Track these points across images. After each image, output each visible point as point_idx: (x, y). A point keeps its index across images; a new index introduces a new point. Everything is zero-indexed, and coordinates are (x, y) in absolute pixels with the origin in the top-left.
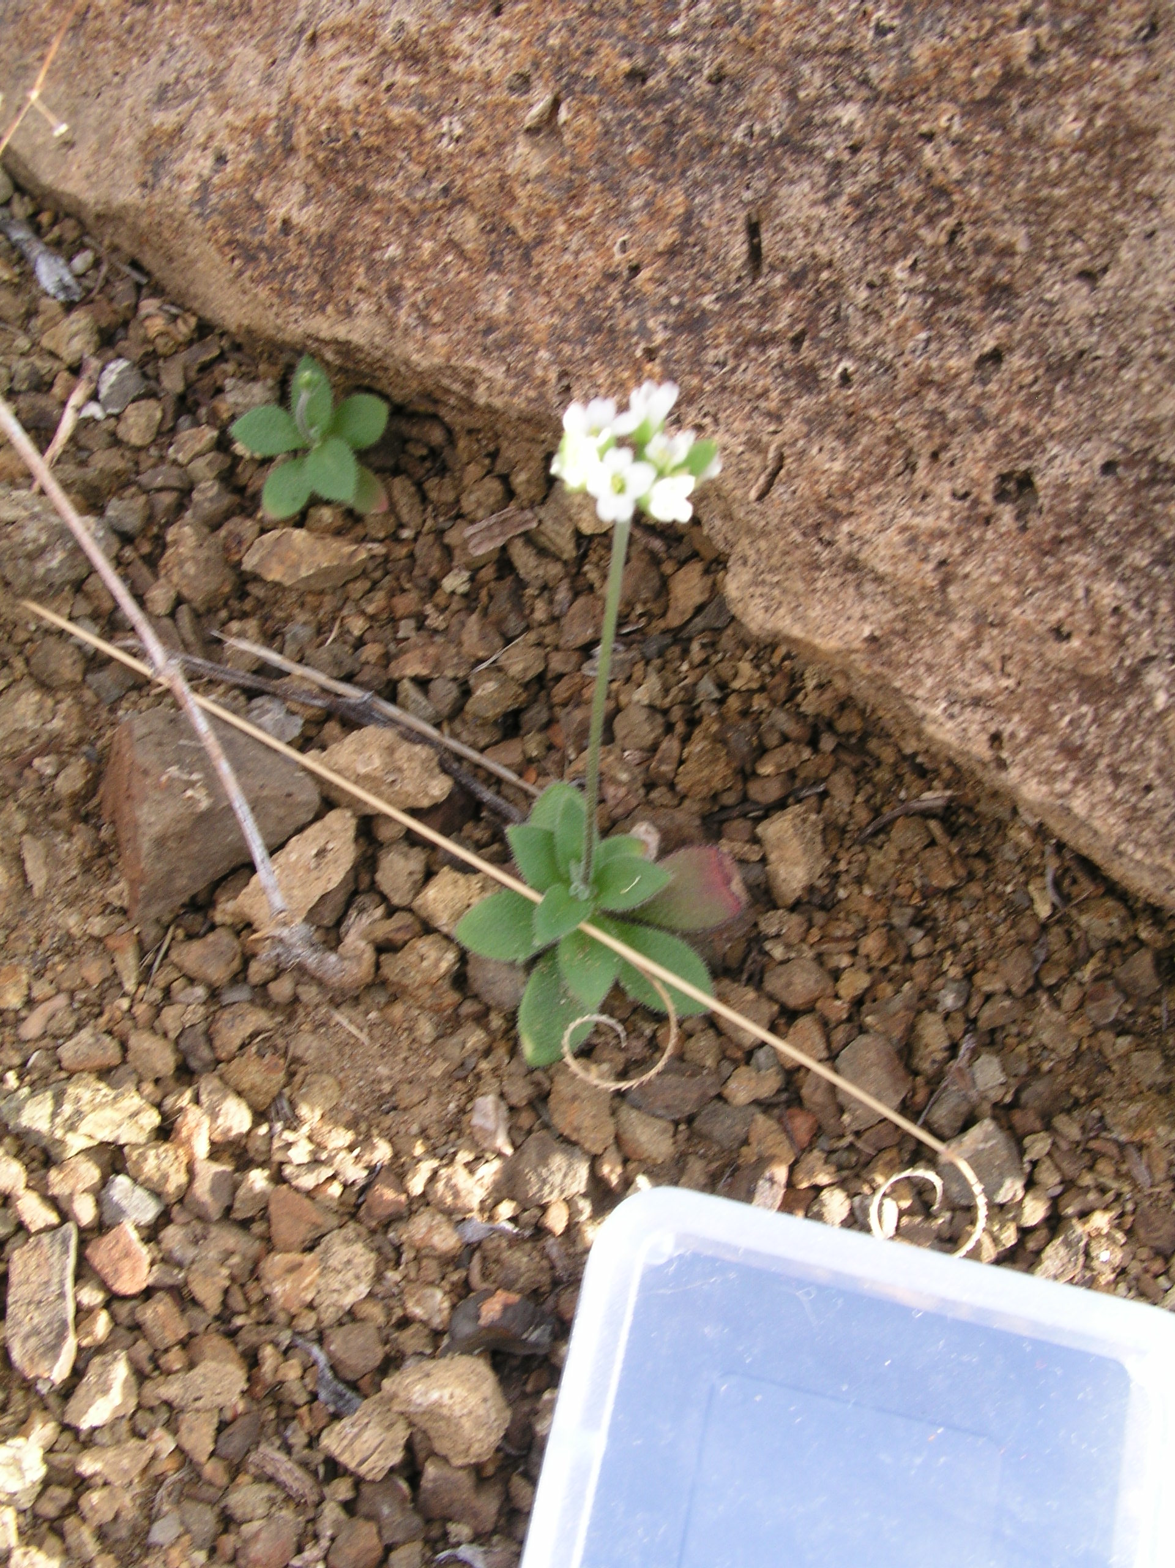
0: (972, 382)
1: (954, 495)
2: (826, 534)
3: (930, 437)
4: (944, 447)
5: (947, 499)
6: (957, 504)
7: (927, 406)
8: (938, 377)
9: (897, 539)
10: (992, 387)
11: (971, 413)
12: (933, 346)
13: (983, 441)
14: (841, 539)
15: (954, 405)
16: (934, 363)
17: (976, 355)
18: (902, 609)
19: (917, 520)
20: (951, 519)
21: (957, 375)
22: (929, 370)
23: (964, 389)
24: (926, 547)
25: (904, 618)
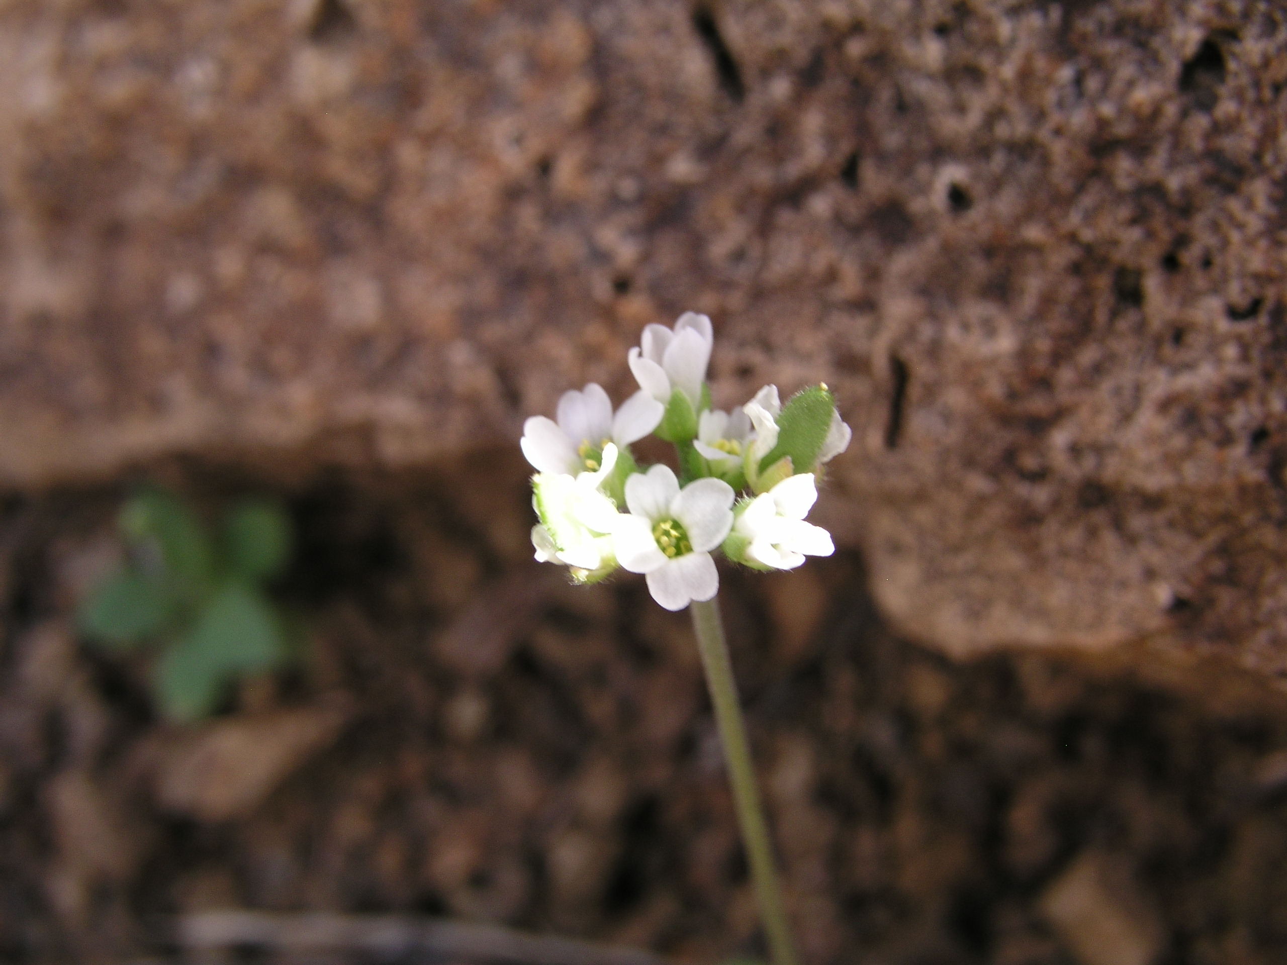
0: (1184, 114)
1: (1234, 313)
2: (1029, 462)
3: (1150, 235)
4: (1182, 240)
5: (1223, 325)
6: (1244, 327)
7: (1124, 183)
8: (1123, 129)
9: (1160, 424)
10: (1227, 107)
11: (1208, 167)
12: (1093, 83)
13: (1250, 205)
14: (1059, 460)
15: (1172, 164)
16: (1107, 109)
17: (1173, 68)
18: (1213, 538)
19: (1184, 381)
20: (1245, 357)
21: (1156, 112)
22: (1102, 124)
23: (1177, 133)
24: (1219, 419)
25: (1223, 550)
